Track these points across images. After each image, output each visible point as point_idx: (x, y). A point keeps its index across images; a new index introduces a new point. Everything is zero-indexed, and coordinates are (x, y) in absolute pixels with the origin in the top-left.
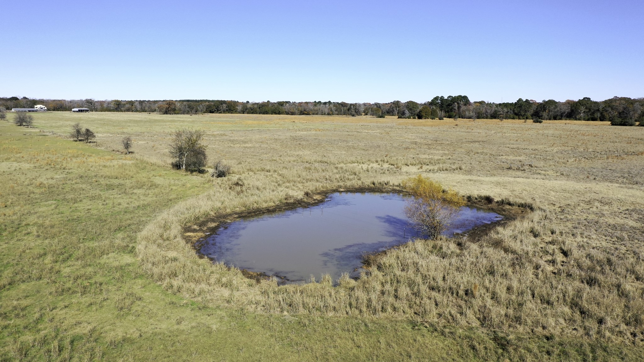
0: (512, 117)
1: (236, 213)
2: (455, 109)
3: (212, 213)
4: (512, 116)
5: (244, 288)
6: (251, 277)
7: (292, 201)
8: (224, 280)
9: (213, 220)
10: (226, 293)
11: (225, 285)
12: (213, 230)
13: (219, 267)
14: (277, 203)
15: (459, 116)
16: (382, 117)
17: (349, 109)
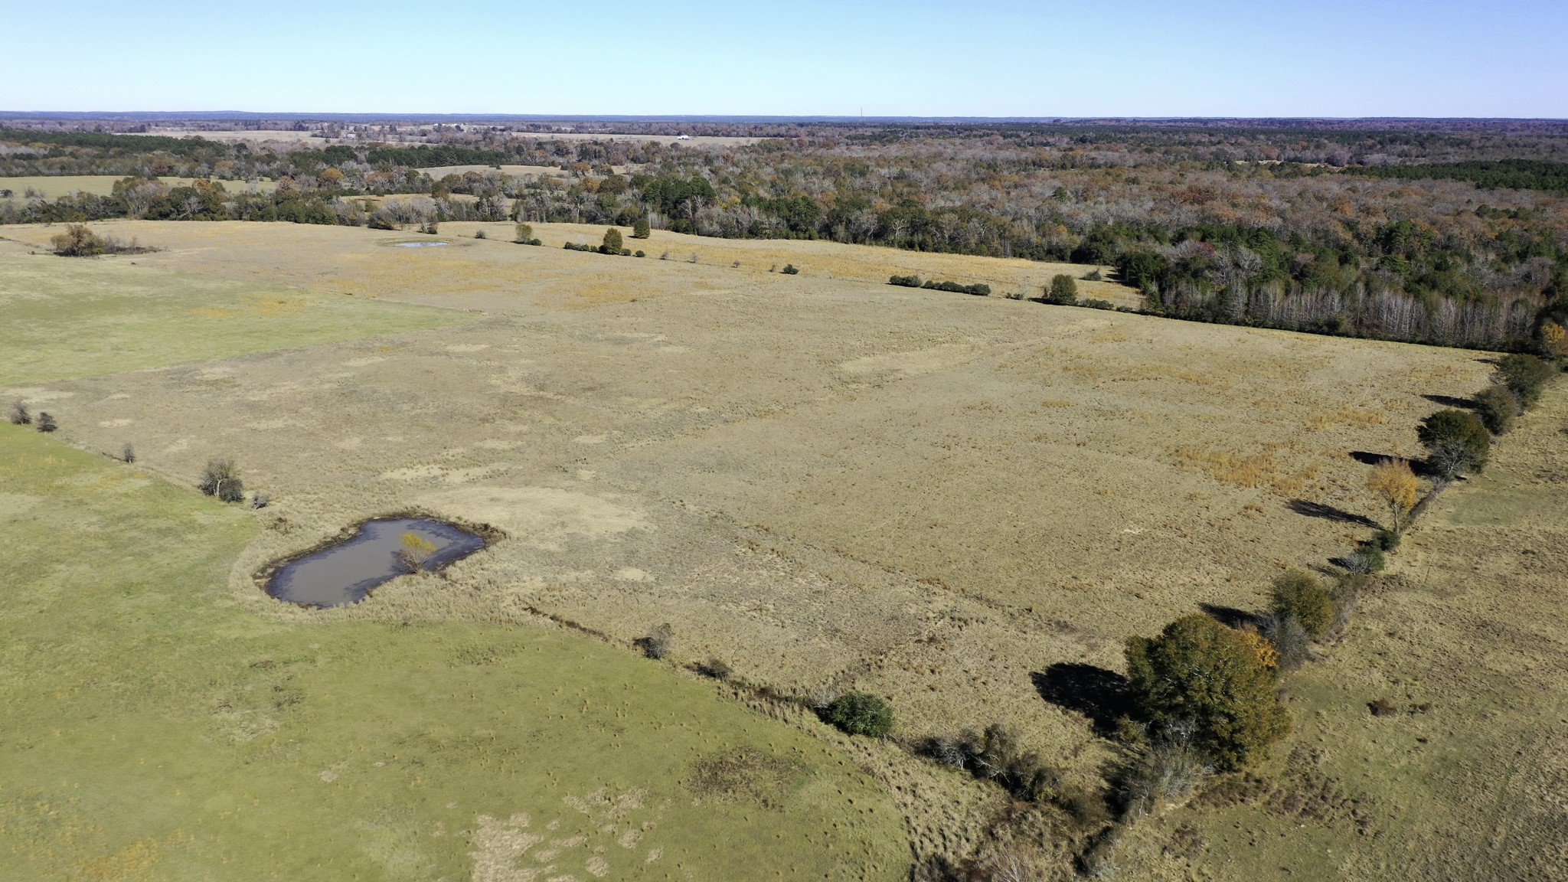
0: (785, 235)
1: (285, 557)
2: (687, 214)
3: (268, 560)
4: (784, 233)
5: (300, 613)
6: (303, 607)
7: (329, 540)
8: (290, 610)
9: (270, 566)
10: (292, 616)
11: (291, 613)
12: (272, 575)
13: (286, 604)
14: (318, 543)
15: (693, 228)
16: (536, 243)
17: (478, 206)
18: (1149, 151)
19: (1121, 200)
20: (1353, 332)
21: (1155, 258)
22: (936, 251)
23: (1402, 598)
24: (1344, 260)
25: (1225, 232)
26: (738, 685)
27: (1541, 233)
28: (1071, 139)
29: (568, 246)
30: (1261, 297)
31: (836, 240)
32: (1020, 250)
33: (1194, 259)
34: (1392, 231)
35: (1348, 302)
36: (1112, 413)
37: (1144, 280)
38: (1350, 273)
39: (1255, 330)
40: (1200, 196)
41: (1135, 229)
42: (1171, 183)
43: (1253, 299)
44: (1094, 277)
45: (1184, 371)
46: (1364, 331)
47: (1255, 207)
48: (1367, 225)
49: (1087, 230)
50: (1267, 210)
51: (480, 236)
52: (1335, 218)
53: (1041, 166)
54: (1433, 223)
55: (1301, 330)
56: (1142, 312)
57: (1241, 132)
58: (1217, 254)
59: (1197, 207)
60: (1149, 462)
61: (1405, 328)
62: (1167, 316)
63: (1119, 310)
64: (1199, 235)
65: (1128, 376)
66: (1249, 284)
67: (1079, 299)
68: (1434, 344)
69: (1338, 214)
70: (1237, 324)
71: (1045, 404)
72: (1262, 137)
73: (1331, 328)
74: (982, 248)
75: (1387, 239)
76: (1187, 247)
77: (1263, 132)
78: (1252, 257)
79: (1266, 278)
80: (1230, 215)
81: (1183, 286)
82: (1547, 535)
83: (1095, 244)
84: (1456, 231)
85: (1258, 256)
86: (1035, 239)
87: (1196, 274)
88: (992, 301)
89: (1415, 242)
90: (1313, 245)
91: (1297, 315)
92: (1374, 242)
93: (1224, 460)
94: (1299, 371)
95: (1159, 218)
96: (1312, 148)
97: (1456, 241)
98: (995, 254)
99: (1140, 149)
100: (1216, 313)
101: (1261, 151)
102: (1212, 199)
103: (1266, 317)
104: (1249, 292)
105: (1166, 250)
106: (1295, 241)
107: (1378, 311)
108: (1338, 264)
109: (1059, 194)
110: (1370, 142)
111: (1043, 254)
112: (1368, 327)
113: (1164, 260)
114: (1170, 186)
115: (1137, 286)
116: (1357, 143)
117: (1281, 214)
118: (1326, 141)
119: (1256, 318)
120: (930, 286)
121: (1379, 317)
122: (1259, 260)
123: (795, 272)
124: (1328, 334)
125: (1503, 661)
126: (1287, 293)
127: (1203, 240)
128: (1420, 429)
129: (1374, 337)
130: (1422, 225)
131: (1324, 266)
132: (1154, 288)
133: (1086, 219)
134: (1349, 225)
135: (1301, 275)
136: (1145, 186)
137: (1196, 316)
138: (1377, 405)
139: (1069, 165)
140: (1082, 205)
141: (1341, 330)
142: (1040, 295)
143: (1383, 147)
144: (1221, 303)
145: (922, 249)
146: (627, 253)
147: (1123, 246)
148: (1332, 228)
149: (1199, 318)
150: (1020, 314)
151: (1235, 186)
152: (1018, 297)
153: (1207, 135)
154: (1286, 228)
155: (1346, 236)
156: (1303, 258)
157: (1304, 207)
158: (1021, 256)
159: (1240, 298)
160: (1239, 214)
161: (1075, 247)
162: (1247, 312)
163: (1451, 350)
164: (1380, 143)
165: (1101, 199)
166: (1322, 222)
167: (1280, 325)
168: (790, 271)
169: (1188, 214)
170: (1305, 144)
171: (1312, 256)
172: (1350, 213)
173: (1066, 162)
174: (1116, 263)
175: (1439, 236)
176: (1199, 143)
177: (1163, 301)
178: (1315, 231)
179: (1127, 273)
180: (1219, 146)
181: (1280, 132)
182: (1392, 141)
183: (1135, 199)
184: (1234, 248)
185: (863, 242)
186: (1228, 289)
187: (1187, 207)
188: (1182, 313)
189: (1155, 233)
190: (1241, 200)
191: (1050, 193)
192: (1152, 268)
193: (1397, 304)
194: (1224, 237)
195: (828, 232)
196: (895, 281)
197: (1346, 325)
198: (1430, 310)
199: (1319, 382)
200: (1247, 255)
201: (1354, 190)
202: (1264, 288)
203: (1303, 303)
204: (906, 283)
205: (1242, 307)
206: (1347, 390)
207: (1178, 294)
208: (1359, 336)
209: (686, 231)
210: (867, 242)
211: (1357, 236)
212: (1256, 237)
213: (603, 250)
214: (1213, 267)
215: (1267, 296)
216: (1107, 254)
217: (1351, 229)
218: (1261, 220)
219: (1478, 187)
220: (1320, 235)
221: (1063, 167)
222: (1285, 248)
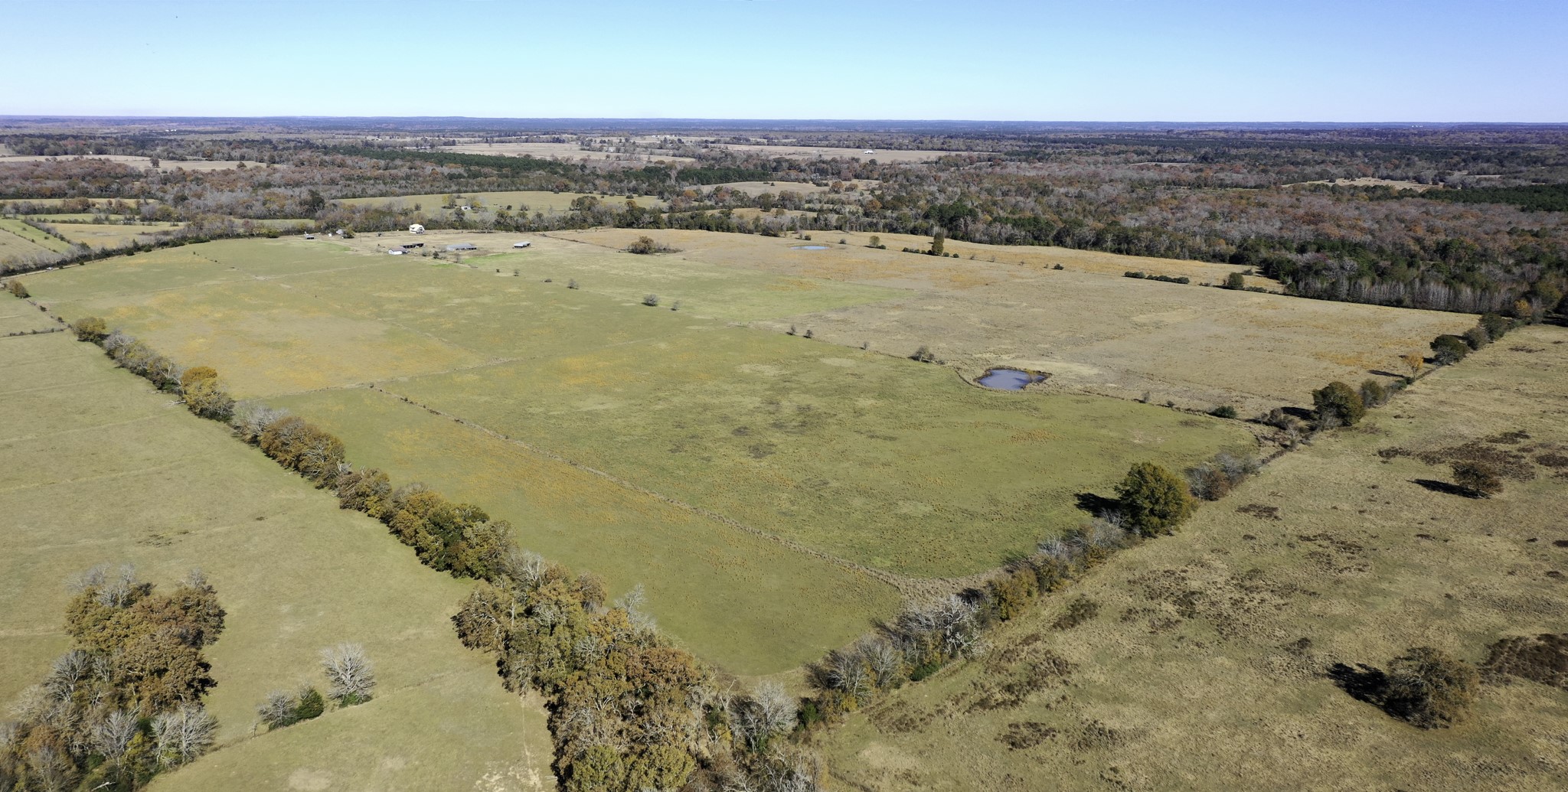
2: (961, 228)
15: (967, 237)
16: (882, 247)
17: (816, 220)
18: (1264, 171)
19: (1258, 221)
20: (1411, 306)
21: (1289, 262)
22: (1137, 255)
23: (1412, 396)
24: (1410, 265)
25: (1333, 245)
26: (1178, 409)
27: (1549, 246)
28: (1195, 157)
29: (905, 250)
30: (1357, 286)
31: (1066, 247)
32: (1195, 255)
33: (1316, 264)
34: (1447, 245)
35: (1409, 289)
36: (1281, 340)
37: (1282, 275)
38: (1414, 272)
39: (1354, 304)
40: (1314, 219)
41: (1270, 242)
42: (1291, 206)
43: (1352, 287)
44: (1248, 273)
45: (1314, 323)
46: (1418, 305)
47: (1353, 227)
48: (1430, 240)
49: (1237, 242)
50: (1362, 230)
51: (842, 242)
52: (1409, 236)
53: (1180, 185)
54: (1477, 240)
55: (1380, 304)
56: (1284, 294)
57: (1340, 147)
58: (1330, 261)
59: (1312, 227)
60: (1304, 358)
61: (1442, 304)
62: (1300, 296)
63: (1270, 293)
64: (1315, 247)
65: (1284, 325)
66: (1350, 279)
67: (1245, 286)
68: (1459, 312)
69: (1411, 233)
70: (1342, 301)
71: (1247, 336)
72: (1360, 153)
73: (1399, 303)
74: (1169, 253)
75: (1443, 250)
76: (1309, 256)
77: (1360, 148)
78: (1352, 263)
79: (1360, 275)
80: (1335, 233)
81: (1310, 280)
82: (1480, 381)
83: (1246, 252)
84: (1490, 245)
85: (1356, 263)
86: (1204, 248)
87: (1317, 273)
88: (1191, 287)
89: (1462, 252)
90: (1393, 254)
91: (1378, 296)
92: (1435, 252)
93: (1339, 357)
94: (1379, 323)
95: (1286, 234)
96: (1403, 166)
97: (1489, 252)
98: (1177, 257)
99: (1257, 170)
100: (1330, 295)
101: (1359, 171)
102: (1323, 222)
103: (1360, 297)
104: (1350, 283)
105: (1293, 256)
106: (1380, 251)
107: (1427, 293)
108: (1406, 267)
109: (1213, 216)
110: (1456, 159)
111: (1210, 258)
112: (1421, 303)
113: (1294, 264)
114: (1290, 209)
115: (1278, 279)
116: (1444, 161)
117: (1371, 232)
118: (1417, 159)
119: (1354, 297)
120: (1150, 278)
121: (1428, 298)
122: (1356, 265)
123: (1061, 268)
124: (1397, 306)
125: (1444, 409)
126: (1373, 284)
127: (1318, 251)
128: (1431, 343)
129: (1423, 308)
130: (1468, 241)
131: (1397, 268)
132: (1289, 281)
133: (1236, 234)
134: (1418, 240)
135: (1382, 274)
136: (1273, 209)
137: (1318, 296)
138: (1418, 338)
139: (1203, 185)
140: (1231, 225)
141: (1404, 304)
142: (1221, 283)
143: (1466, 165)
144: (1333, 289)
145: (1128, 254)
146: (946, 255)
147: (1264, 253)
148: (1406, 243)
149: (1319, 297)
150: (1214, 295)
151: (1338, 209)
152: (1207, 285)
153: (1310, 151)
154: (1375, 242)
155: (1415, 248)
156: (1383, 264)
157: (1388, 228)
158: (1195, 259)
159: (1345, 286)
160: (1343, 232)
161: (1232, 253)
162: (1348, 295)
163: (1467, 315)
164: (1464, 161)
165: (1243, 220)
166: (1400, 238)
167: (1368, 302)
168: (1058, 267)
169: (1306, 232)
170: (1397, 162)
171: (1390, 263)
172: (1420, 232)
173: (1200, 182)
174: (1260, 264)
175: (1479, 248)
176: (1306, 162)
177: (1297, 288)
178: (1395, 244)
179: (1269, 270)
180: (1322, 166)
181: (1376, 148)
182: (1475, 159)
183: (1267, 220)
184: (1340, 257)
185: (1085, 248)
186: (1338, 280)
187: (1305, 227)
188: (1309, 295)
189: (1284, 244)
190: (1343, 223)
191: (1206, 215)
192: (1287, 268)
193: (1438, 290)
194: (1333, 249)
195: (1059, 241)
196: (1128, 275)
197: (1407, 301)
198: (1457, 294)
199: (1388, 329)
200: (1349, 262)
201: (1427, 213)
202: (1359, 281)
203: (1383, 289)
204: (1135, 276)
205: (1345, 291)
206: (1403, 332)
207: (1306, 284)
208: (1415, 308)
209: (962, 239)
210: (1089, 248)
211: (1423, 248)
212: (1354, 249)
213: (930, 253)
214: (1328, 269)
215: (1361, 286)
216: (1253, 258)
217: (1419, 244)
218: (1358, 237)
219: (1523, 210)
220: (1398, 247)
221: (1199, 187)
222: (1374, 257)
